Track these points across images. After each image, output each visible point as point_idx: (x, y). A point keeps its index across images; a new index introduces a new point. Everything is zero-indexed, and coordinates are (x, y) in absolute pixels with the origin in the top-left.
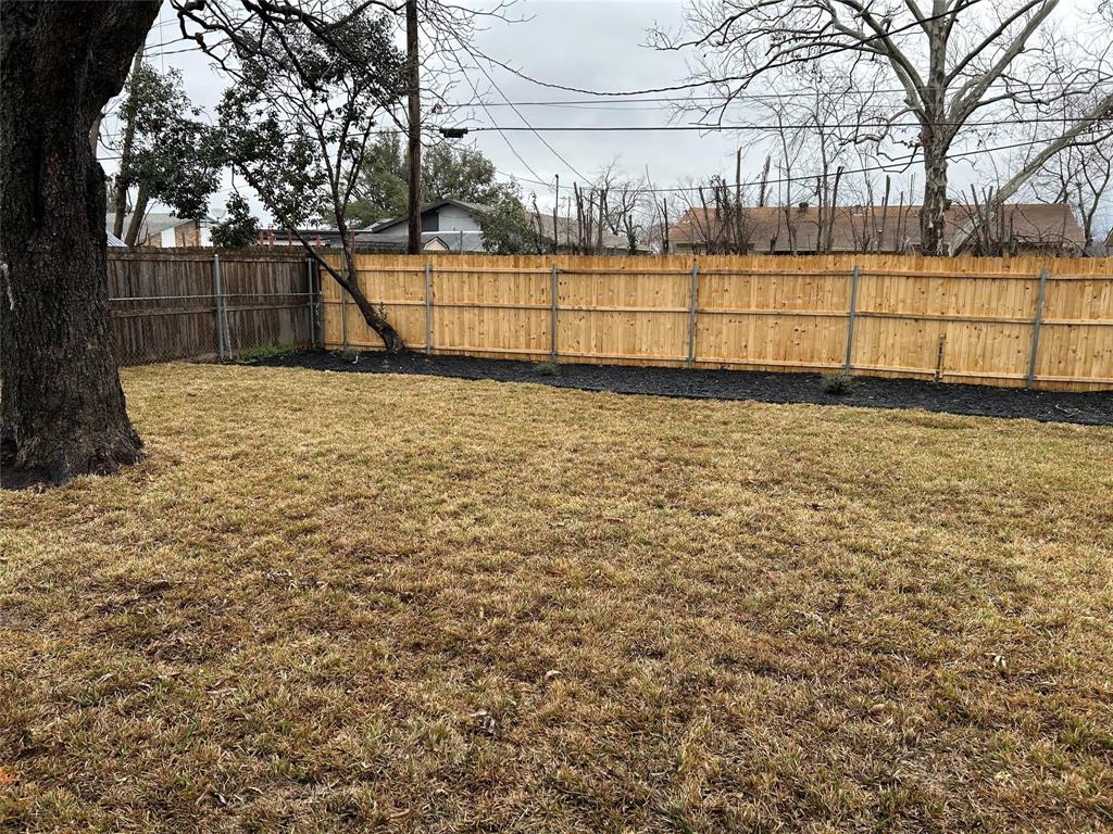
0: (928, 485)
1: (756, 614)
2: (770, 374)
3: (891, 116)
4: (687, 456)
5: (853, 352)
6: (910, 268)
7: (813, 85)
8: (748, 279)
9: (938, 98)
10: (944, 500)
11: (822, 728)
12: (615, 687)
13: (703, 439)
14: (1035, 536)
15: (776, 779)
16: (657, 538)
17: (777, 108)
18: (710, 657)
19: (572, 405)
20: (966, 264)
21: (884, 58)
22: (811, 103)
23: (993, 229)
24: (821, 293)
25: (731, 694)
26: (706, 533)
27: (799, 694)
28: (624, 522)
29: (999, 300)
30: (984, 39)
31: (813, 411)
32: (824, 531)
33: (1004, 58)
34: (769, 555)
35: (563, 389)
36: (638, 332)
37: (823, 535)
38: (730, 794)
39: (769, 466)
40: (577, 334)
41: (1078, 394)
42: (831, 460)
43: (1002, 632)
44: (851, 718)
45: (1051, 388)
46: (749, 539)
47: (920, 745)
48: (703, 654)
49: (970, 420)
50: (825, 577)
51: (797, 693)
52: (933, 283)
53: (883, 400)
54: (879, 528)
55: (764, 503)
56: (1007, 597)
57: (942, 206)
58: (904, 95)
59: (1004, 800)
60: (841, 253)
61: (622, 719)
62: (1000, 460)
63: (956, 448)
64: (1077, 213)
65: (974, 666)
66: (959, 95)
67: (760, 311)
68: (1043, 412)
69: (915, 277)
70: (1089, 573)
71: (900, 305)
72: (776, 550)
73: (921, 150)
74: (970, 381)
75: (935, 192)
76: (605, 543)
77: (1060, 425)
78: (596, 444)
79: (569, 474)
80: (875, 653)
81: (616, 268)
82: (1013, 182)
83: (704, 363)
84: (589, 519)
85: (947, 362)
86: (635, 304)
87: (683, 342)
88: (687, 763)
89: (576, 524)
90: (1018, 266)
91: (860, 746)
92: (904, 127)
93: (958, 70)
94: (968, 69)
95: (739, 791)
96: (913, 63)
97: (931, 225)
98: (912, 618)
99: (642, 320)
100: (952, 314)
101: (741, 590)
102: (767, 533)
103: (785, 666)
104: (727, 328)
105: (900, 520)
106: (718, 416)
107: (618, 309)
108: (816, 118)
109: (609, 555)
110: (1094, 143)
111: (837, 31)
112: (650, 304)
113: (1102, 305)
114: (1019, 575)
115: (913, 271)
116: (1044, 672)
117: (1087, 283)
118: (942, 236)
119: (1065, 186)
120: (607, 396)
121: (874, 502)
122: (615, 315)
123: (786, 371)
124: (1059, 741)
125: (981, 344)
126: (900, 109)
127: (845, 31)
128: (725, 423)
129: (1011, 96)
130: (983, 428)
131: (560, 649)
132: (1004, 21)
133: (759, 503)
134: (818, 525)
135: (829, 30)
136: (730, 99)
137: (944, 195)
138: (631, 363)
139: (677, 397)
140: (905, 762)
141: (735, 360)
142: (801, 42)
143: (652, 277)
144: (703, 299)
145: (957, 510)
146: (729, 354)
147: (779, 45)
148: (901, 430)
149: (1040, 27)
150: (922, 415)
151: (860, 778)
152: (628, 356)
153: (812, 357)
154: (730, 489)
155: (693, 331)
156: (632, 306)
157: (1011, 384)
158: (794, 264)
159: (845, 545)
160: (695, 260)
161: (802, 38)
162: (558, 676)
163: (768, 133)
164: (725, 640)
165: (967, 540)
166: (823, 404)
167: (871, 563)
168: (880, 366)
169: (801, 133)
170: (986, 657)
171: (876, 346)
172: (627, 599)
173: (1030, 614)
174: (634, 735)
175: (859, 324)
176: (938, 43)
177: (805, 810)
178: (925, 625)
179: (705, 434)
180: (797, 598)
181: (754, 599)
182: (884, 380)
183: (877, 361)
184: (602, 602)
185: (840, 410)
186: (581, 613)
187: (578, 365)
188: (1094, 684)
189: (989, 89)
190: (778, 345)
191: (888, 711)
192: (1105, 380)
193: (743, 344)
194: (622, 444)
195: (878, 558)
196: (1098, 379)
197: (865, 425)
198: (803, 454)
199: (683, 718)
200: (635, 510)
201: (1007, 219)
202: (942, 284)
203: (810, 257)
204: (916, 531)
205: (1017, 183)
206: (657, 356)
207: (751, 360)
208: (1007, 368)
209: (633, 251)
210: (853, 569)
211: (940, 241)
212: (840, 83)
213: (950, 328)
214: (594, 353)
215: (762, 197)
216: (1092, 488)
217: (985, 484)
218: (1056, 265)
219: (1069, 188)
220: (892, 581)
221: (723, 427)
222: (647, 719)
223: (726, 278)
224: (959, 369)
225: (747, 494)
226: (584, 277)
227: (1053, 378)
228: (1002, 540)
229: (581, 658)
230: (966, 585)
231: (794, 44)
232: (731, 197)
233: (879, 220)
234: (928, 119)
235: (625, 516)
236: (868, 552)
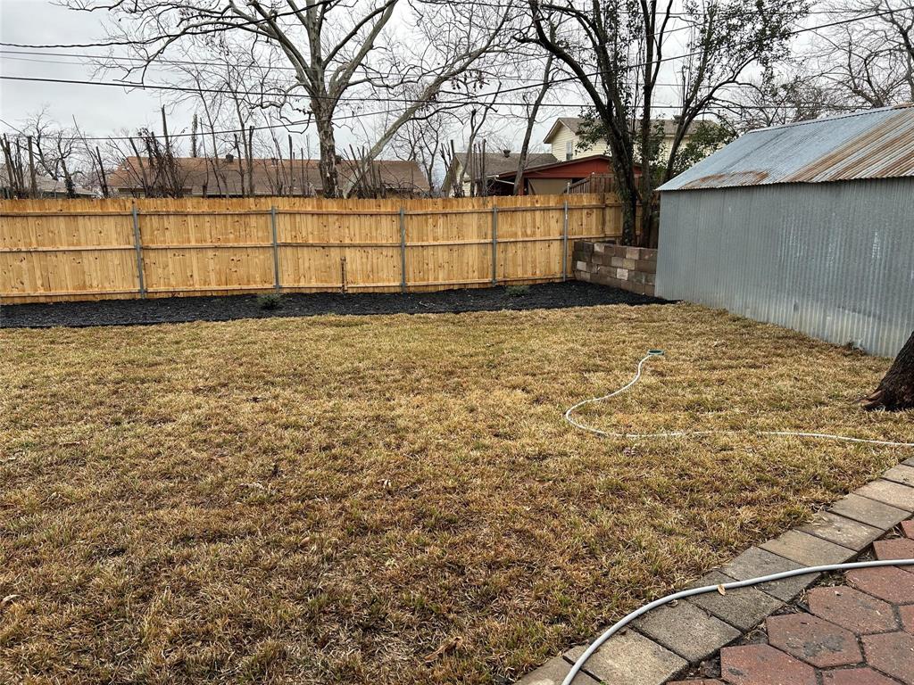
0: (339, 369)
1: (208, 495)
2: (215, 297)
3: (287, 87)
4: (142, 375)
5: (280, 275)
6: (313, 208)
7: (223, 57)
8: (186, 218)
9: (319, 78)
10: (350, 378)
11: (264, 569)
12: (78, 591)
13: (158, 358)
14: (408, 393)
15: (228, 620)
16: (115, 451)
17: (195, 74)
18: (170, 540)
19: (19, 343)
20: (352, 205)
21: (275, 42)
22: (223, 71)
23: (369, 178)
24: (248, 229)
25: (188, 565)
26: (162, 438)
27: (244, 549)
28: (81, 443)
29: (377, 230)
30: (346, 36)
31: (252, 324)
32: (262, 417)
33: (361, 52)
34: (219, 445)
35: (8, 330)
36: (86, 269)
37: (262, 420)
38: (190, 646)
39: (216, 373)
40: (19, 276)
41: (433, 293)
42: (268, 360)
43: (389, 463)
44: (287, 555)
45: (417, 290)
46: (200, 436)
47: (336, 558)
48: (162, 540)
49: (366, 318)
50: (264, 452)
51: (243, 549)
52: (332, 219)
53: (306, 310)
54: (305, 408)
55: (213, 403)
56: (391, 439)
57: (333, 160)
58: (295, 73)
59: (391, 578)
60: (261, 196)
61: (85, 617)
62: (386, 344)
63: (358, 339)
64: (422, 168)
65: (372, 492)
66: (335, 77)
67: (199, 245)
68: (412, 308)
69: (317, 214)
70: (440, 410)
71: (310, 236)
72: (224, 440)
73: (313, 117)
74: (366, 291)
75: (328, 149)
76: (62, 467)
77: (422, 315)
78: (48, 377)
79: (18, 410)
80: (303, 501)
81: (54, 210)
82: (379, 144)
83: (156, 293)
84: (42, 449)
85: (349, 278)
86: (79, 243)
87: (133, 276)
88: (150, 634)
89: (29, 456)
90: (385, 206)
91: (292, 574)
92: (299, 98)
93: (331, 57)
94: (337, 57)
95: (198, 641)
96: (297, 48)
97: (328, 175)
98: (329, 469)
99: (88, 260)
100: (347, 241)
101: (196, 478)
102: (216, 428)
103: (234, 530)
104: (172, 260)
105: (320, 397)
106: (171, 337)
107: (61, 249)
108: (229, 84)
109: (67, 477)
110: (426, 118)
111: (236, 15)
112: (95, 243)
113: (440, 230)
114: (399, 421)
115: (316, 210)
116: (414, 483)
117: (429, 217)
118: (337, 183)
119: (413, 148)
120: (60, 332)
121: (300, 388)
122: (60, 255)
123: (229, 294)
124: (424, 527)
125: (370, 263)
126: (295, 83)
127: (242, 15)
128: (177, 343)
129: (369, 80)
130: (375, 323)
131: (16, 574)
132: (357, 24)
133: (209, 404)
134: (258, 413)
135: (229, 13)
136: (149, 62)
137: (334, 152)
138: (84, 299)
139: (132, 325)
140: (325, 574)
141: (184, 288)
142: (207, 19)
143: (93, 219)
144: (147, 237)
145: (359, 384)
146: (178, 284)
147: (188, 19)
148: (318, 331)
149: (382, 31)
150: (333, 318)
151: (294, 597)
152: (79, 292)
153: (249, 281)
154: (183, 397)
155: (141, 266)
156: (77, 245)
157: (392, 290)
158: (222, 206)
159: (279, 424)
160: (133, 202)
161: (208, 16)
162: (15, 600)
163: (190, 95)
164: (182, 523)
165: (365, 404)
166: (260, 318)
167: (299, 434)
168: (302, 284)
169: (218, 97)
170: (378, 483)
171: (297, 268)
172: (87, 512)
173: (406, 447)
174: (98, 628)
175: (282, 252)
176: (314, 35)
177: (252, 636)
178: (338, 471)
179: (159, 354)
180: (243, 474)
181: (206, 483)
182: (306, 295)
183: (299, 281)
184: (59, 521)
185: (272, 321)
186: (36, 536)
187: (24, 305)
188: (443, 483)
189: (354, 74)
190: (219, 273)
191: (313, 541)
192: (447, 282)
193: (189, 274)
194: (78, 373)
195: (304, 430)
196: (443, 282)
197: (292, 331)
198: (244, 359)
199: (145, 598)
200: (92, 430)
201: (376, 172)
202: (338, 219)
203: (234, 200)
204: (331, 404)
205: (382, 145)
206: (109, 290)
207: (197, 287)
208: (388, 279)
209: (71, 194)
210: (285, 442)
211: (336, 187)
212: (244, 58)
213: (348, 253)
214: (41, 291)
215: (194, 149)
216: (441, 355)
217: (376, 362)
218: (409, 204)
219: (417, 150)
220: (314, 444)
221: (175, 346)
222: (110, 610)
223: (165, 218)
224: (359, 282)
225: (199, 399)
226: (18, 220)
227: (417, 284)
228: (389, 400)
229: (40, 576)
230: (365, 436)
231: (201, 20)
232: (161, 148)
233: (288, 170)
234: (315, 92)
235: (81, 439)
236: (297, 426)
